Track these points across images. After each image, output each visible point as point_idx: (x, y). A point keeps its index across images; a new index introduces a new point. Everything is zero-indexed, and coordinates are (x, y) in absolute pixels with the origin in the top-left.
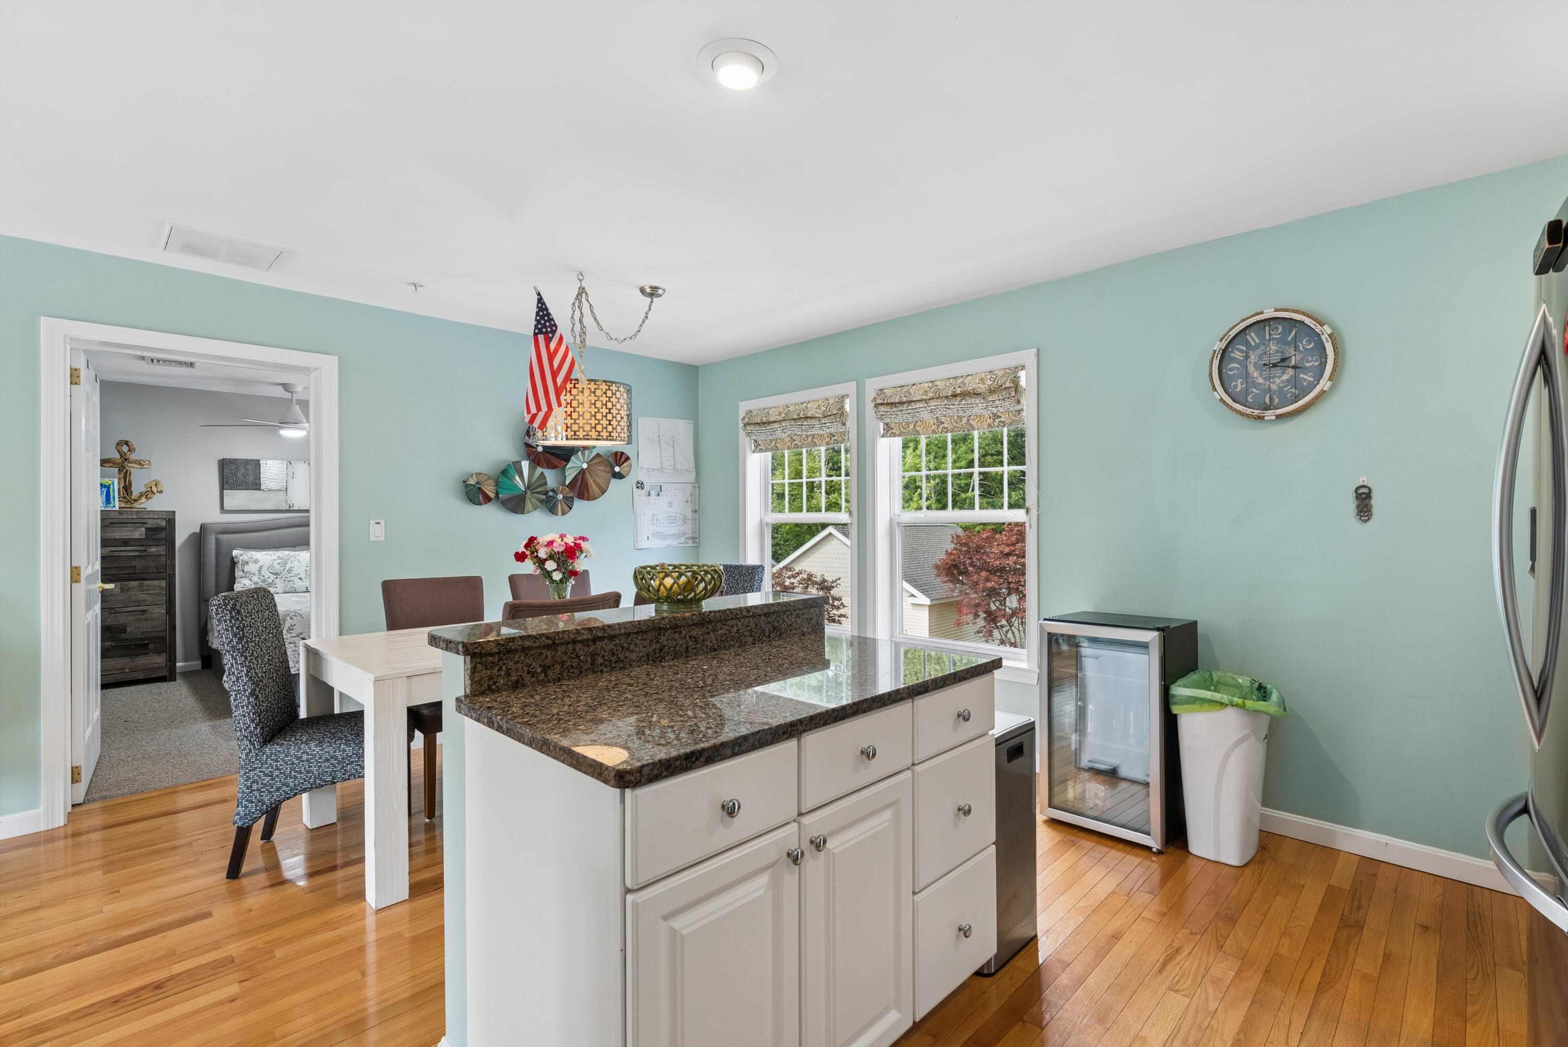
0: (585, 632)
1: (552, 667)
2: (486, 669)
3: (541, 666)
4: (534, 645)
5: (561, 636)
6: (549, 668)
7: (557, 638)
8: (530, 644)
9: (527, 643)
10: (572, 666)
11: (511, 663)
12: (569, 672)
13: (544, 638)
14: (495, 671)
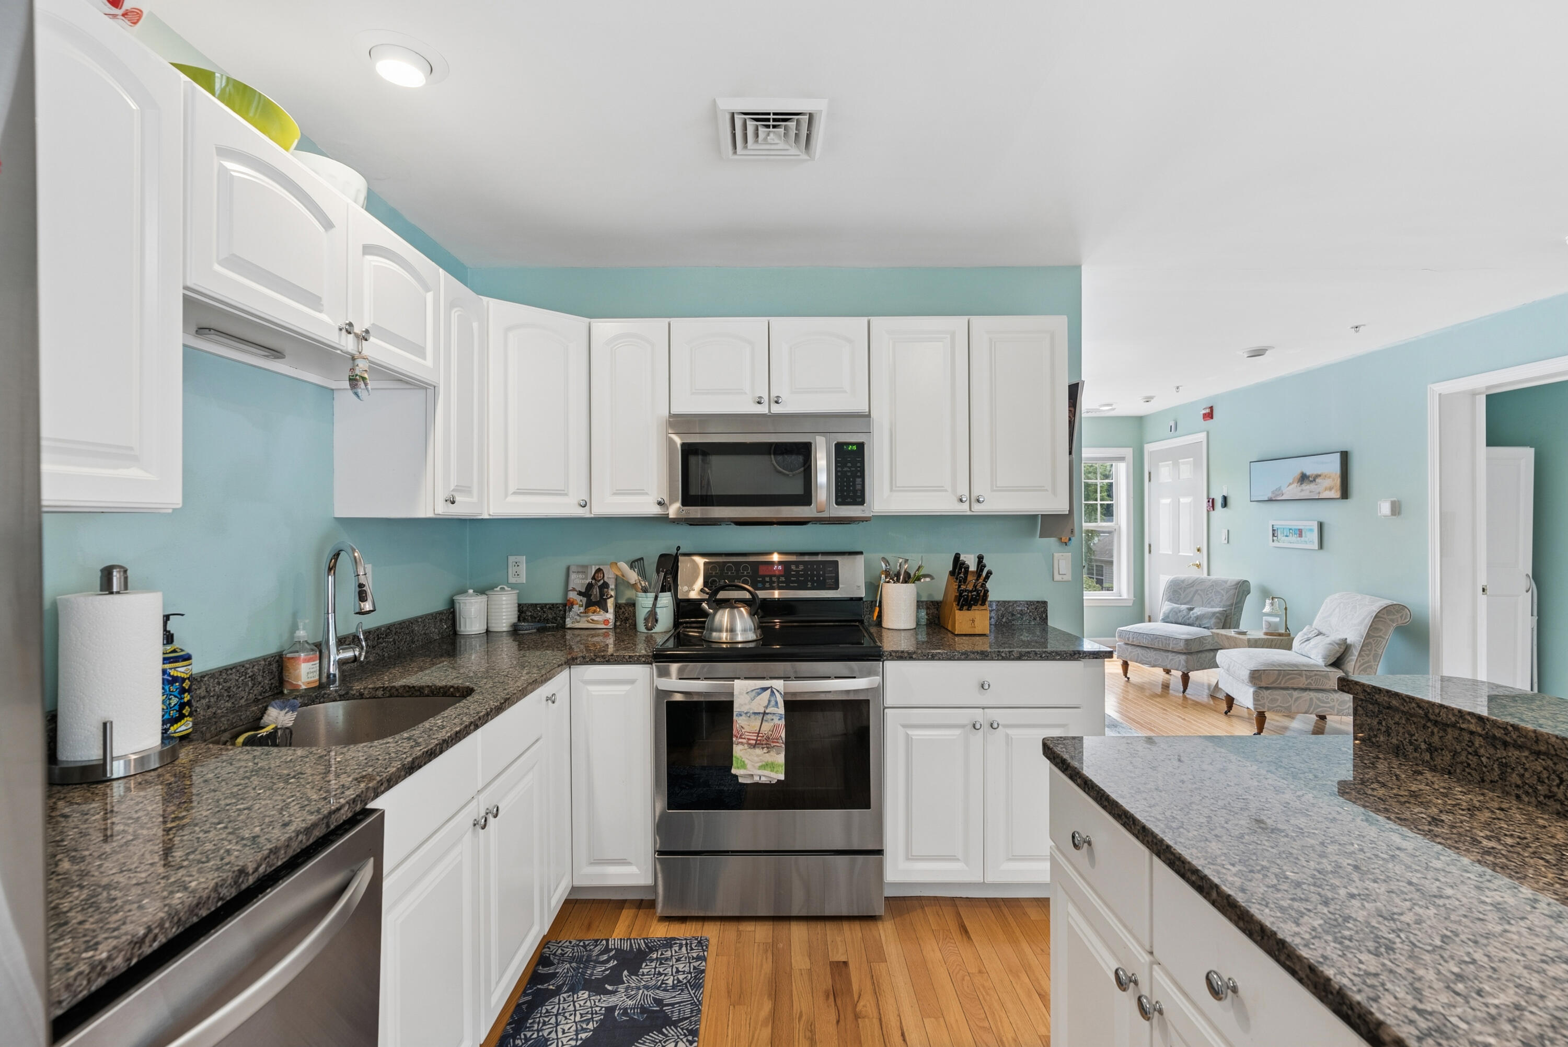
0: (1473, 721)
1: (1440, 751)
2: (1367, 716)
3: (1425, 742)
4: (1402, 708)
5: (1437, 711)
6: (1436, 750)
7: (1431, 711)
8: (1397, 705)
9: (1394, 703)
10: (1469, 765)
11: (1391, 722)
12: (1464, 771)
13: (1414, 705)
14: (1375, 722)
